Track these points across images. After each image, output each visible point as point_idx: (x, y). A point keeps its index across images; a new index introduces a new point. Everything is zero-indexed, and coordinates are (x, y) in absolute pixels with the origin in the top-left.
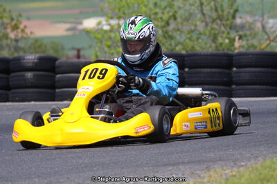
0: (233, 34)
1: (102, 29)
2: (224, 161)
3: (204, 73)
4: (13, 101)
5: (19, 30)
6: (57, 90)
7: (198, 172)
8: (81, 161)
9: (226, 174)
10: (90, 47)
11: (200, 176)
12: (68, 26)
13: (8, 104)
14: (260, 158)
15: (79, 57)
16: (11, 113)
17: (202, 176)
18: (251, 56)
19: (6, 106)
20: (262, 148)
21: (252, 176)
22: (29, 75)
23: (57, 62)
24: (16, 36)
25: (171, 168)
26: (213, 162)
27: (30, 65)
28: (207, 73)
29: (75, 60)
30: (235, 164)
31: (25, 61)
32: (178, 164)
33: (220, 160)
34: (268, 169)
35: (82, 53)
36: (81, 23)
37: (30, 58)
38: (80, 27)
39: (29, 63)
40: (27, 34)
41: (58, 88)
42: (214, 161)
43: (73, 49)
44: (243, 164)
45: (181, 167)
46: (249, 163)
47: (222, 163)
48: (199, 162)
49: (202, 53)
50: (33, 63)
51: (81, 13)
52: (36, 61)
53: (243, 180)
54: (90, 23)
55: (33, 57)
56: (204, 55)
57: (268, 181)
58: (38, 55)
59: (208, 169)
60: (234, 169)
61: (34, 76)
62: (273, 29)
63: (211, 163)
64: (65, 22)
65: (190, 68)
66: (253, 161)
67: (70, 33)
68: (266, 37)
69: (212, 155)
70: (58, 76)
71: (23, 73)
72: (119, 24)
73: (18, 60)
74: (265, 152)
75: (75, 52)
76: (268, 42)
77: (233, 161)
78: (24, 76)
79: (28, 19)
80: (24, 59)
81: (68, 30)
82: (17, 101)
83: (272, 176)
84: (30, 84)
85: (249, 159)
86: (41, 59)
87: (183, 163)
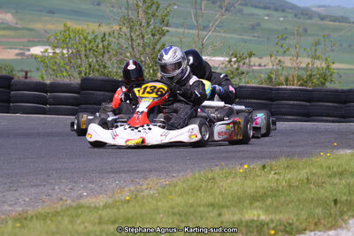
7: (137, 180)
8: (37, 165)
9: (160, 183)
12: (17, 51)
14: (189, 171)
15: (26, 77)
17: (141, 183)
21: (185, 185)
23: (13, 81)
25: (114, 175)
30: (168, 175)
32: (120, 172)
34: (197, 181)
36: (29, 50)
43: (22, 71)
44: (174, 175)
45: (122, 175)
46: (180, 175)
48: (137, 171)
51: (29, 41)
53: (177, 188)
54: (37, 50)
57: (198, 191)
59: (145, 178)
64: (16, 49)
72: (62, 53)
74: (191, 166)
81: (17, 55)
83: (201, 187)
85: (179, 171)
87: (124, 171)
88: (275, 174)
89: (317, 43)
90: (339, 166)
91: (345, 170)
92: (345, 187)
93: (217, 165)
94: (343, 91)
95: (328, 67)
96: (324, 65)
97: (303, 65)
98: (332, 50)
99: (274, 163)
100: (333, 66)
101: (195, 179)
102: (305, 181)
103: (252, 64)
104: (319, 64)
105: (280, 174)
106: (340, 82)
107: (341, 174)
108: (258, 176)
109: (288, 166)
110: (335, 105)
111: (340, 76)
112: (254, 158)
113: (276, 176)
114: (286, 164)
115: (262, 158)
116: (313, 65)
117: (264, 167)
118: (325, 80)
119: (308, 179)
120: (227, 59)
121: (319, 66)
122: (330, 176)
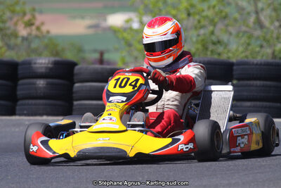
1: (131, 29)
3: (256, 86)
4: (20, 115)
5: (34, 28)
6: (75, 103)
10: (117, 50)
13: (13, 118)
16: (17, 130)
19: (12, 120)
22: (41, 83)
24: (30, 34)
27: (43, 70)
28: (260, 86)
29: (98, 66)
31: (37, 65)
35: (106, 56)
37: (43, 61)
38: (104, 25)
39: (42, 68)
40: (42, 33)
41: (77, 100)
49: (255, 62)
50: (47, 68)
52: (50, 66)
55: (47, 61)
56: (257, 64)
58: (53, 59)
61: (47, 84)
65: (239, 79)
67: (91, 31)
70: (77, 85)
71: (34, 80)
73: (28, 64)
75: (96, 56)
78: (34, 84)
79: (41, 12)
80: (35, 63)
82: (25, 115)
84: (42, 94)
86: (56, 63)
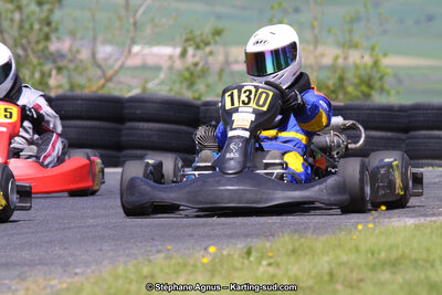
0: (47, 67)
2: (47, 265)
7: (7, 282)
9: (52, 286)
11: (10, 288)
14: (106, 262)
17: (13, 287)
18: (80, 102)
20: (106, 247)
26: (29, 266)
30: (65, 271)
33: (40, 264)
42: (32, 265)
44: (78, 271)
46: (89, 271)
47: (45, 268)
59: (22, 278)
60: (65, 278)
62: (110, 62)
63: (26, 268)
66: (93, 267)
68: (99, 73)
69: (26, 254)
74: (111, 254)
76: (102, 81)
77: (62, 267)
85: (87, 264)
88: (270, 265)
89: (355, 19)
90: (391, 248)
91: (403, 256)
92: (401, 287)
93: (158, 251)
94: (403, 109)
95: (376, 64)
96: (368, 60)
97: (327, 61)
98: (385, 32)
99: (268, 244)
100: (386, 62)
101: (117, 277)
102: (326, 278)
103: (231, 59)
104: (358, 58)
105: (278, 265)
106: (398, 93)
107: (394, 264)
108: (236, 269)
109: (294, 251)
110: (389, 134)
111: (400, 81)
112: (231, 236)
113: (271, 270)
114: (290, 247)
115: (247, 236)
116: (346, 58)
117: (249, 253)
118: (370, 87)
119: (331, 275)
120: (178, 51)
121: (358, 61)
122: (373, 268)
